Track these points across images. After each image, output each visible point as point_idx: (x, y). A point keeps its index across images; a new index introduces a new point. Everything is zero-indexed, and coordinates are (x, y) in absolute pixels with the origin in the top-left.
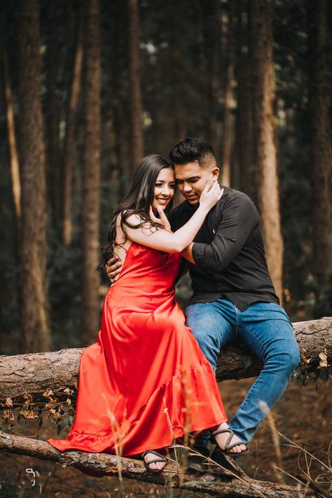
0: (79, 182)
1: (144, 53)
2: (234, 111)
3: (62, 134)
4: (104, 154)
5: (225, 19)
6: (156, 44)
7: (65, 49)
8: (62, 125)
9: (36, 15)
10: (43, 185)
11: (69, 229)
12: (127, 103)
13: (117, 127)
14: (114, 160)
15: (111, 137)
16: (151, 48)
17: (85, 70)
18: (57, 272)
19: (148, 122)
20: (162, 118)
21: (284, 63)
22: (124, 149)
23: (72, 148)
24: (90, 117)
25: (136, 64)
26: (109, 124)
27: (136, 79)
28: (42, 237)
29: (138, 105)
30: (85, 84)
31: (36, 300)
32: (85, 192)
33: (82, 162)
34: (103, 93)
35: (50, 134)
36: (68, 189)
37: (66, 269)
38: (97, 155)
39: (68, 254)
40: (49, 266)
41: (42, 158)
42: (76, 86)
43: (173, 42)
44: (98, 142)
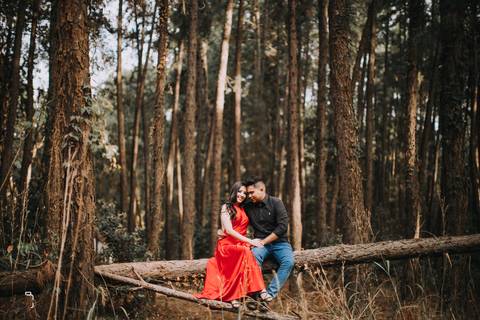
0: (210, 197)
1: (242, 138)
2: (285, 166)
3: (203, 175)
4: (222, 185)
5: (281, 122)
6: (250, 133)
7: (205, 135)
8: (203, 170)
9: (193, 120)
10: (193, 197)
11: (205, 222)
12: (234, 162)
13: (229, 172)
14: (227, 187)
15: (226, 176)
16: (246, 135)
17: (214, 145)
18: (198, 239)
19: (244, 170)
20: (251, 169)
21: (310, 144)
22: (232, 182)
23: (207, 181)
24: (216, 167)
25: (238, 143)
26: (225, 170)
27: (238, 149)
28: (192, 221)
29: (239, 162)
30: (215, 151)
31: (188, 250)
32: (213, 201)
33: (212, 188)
34: (223, 156)
35: (197, 174)
36: (205, 201)
37: (203, 237)
38: (219, 184)
39: (204, 230)
40: (195, 236)
41: (194, 185)
42: (210, 154)
43: (257, 133)
44: (219, 177)
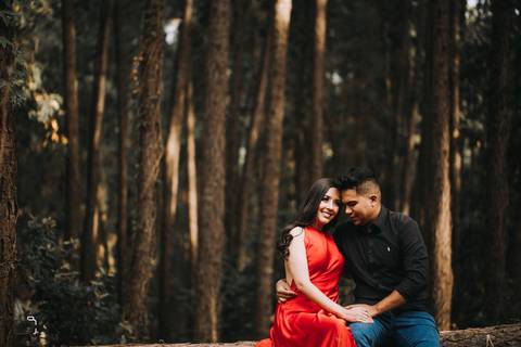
0: (256, 210)
1: (329, 84)
2: (417, 146)
3: (242, 161)
4: (284, 183)
5: (413, 52)
6: (342, 75)
7: (249, 76)
8: (243, 152)
9: (225, 43)
10: (221, 208)
12: (309, 133)
13: (297, 157)
14: (292, 189)
15: (292, 165)
16: (336, 79)
17: (269, 98)
18: (228, 297)
19: (329, 153)
20: (343, 149)
21: (472, 100)
22: (303, 178)
23: (250, 175)
24: (271, 144)
25: (320, 94)
26: (290, 153)
27: (319, 109)
28: (218, 259)
29: (320, 135)
30: (269, 112)
31: (209, 320)
32: (262, 217)
33: (261, 190)
34: (286, 121)
35: (231, 157)
36: (245, 216)
37: (238, 295)
38: (276, 182)
39: (241, 280)
40: (223, 290)
41: (223, 182)
42: (259, 117)
43: (358, 75)
44: (277, 169)
